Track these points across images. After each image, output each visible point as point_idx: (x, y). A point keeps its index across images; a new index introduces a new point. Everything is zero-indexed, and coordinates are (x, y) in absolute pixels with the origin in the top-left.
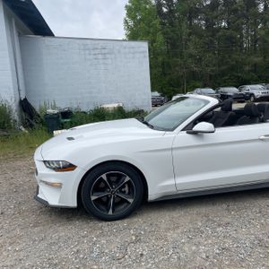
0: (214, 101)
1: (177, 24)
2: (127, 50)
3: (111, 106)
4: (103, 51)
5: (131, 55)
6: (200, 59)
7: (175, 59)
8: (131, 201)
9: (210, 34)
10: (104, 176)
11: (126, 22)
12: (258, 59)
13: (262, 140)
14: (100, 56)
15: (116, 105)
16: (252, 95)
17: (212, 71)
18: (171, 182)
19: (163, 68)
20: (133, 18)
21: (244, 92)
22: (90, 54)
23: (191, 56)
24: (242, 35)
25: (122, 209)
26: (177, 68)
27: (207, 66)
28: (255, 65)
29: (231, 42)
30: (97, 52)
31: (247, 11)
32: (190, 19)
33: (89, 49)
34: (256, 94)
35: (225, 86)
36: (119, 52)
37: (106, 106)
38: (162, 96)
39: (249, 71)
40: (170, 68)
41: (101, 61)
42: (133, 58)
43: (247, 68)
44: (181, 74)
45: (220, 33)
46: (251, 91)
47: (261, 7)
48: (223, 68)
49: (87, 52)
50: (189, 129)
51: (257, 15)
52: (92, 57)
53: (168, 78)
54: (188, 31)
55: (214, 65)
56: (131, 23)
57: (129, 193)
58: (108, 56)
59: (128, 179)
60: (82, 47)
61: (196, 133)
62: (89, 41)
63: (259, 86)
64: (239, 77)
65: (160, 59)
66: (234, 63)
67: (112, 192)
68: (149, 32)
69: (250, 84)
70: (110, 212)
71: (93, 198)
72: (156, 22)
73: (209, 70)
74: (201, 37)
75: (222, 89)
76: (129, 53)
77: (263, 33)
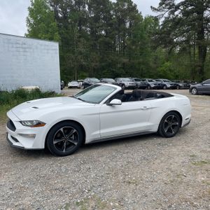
1: (71, 28)
2: (43, 47)
3: (30, 88)
4: (24, 46)
5: (46, 51)
7: (68, 54)
8: (76, 144)
9: (94, 38)
10: (62, 129)
11: (28, 20)
12: (126, 60)
13: (142, 109)
14: (21, 50)
15: (34, 87)
16: (123, 84)
17: (96, 66)
18: (98, 132)
20: (35, 18)
22: (13, 47)
23: (81, 53)
24: (115, 42)
25: (71, 148)
28: (124, 64)
29: (109, 46)
30: (18, 46)
31: (119, 25)
32: (79, 25)
33: (12, 43)
34: (126, 84)
36: (37, 48)
37: (25, 88)
39: (120, 68)
41: (22, 53)
42: (48, 53)
43: (119, 66)
44: (73, 66)
45: (101, 39)
46: (123, 82)
47: (128, 25)
48: (103, 64)
49: (10, 45)
50: (108, 103)
51: (125, 29)
52: (14, 49)
54: (79, 35)
55: (97, 62)
56: (32, 21)
57: (75, 140)
58: (27, 50)
59: (75, 131)
60: (6, 41)
61: (111, 105)
62: (12, 37)
63: (128, 79)
64: (113, 71)
66: (110, 61)
67: (65, 139)
68: (48, 31)
69: (121, 77)
70: (64, 151)
71: (55, 142)
72: (54, 24)
73: (93, 64)
74: (88, 40)
76: (45, 49)
77: (129, 42)
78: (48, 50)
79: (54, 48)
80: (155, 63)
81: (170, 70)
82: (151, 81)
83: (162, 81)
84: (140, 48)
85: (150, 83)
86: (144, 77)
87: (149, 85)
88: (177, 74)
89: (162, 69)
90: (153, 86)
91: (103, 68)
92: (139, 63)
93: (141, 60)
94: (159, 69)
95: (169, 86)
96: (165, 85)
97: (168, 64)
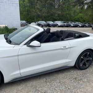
0: (41, 30)
3: (2, 26)
6: (41, 10)
7: (32, 9)
12: (60, 12)
13: (62, 49)
16: (57, 25)
17: (45, 15)
19: (28, 12)
21: (55, 23)
23: (38, 9)
24: (55, 3)
26: (33, 13)
27: (43, 13)
28: (59, 14)
34: (59, 24)
35: (49, 21)
38: (27, 23)
39: (57, 16)
40: (30, 12)
42: (12, 6)
43: (56, 15)
44: (34, 15)
45: (48, 2)
48: (49, 14)
53: (29, 16)
55: (46, 13)
61: (31, 47)
63: (60, 22)
65: (27, 8)
66: (52, 13)
69: (57, 21)
74: (41, 2)
75: (48, 22)
76: (10, 3)
77: (62, 3)
78: (12, 4)
79: (16, 2)
80: (74, 14)
81: (81, 18)
82: (72, 23)
83: (77, 23)
84: (67, 6)
85: (71, 24)
86: (68, 21)
87: (70, 25)
88: (85, 20)
89: (77, 17)
90: (72, 25)
91: (48, 16)
92: (66, 14)
93: (67, 12)
94: (76, 17)
95: (80, 26)
96: (78, 25)
97: (81, 14)
